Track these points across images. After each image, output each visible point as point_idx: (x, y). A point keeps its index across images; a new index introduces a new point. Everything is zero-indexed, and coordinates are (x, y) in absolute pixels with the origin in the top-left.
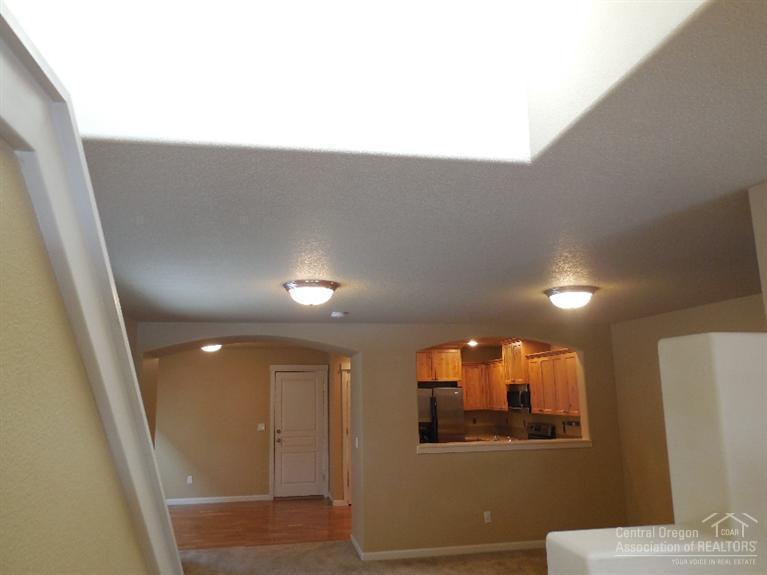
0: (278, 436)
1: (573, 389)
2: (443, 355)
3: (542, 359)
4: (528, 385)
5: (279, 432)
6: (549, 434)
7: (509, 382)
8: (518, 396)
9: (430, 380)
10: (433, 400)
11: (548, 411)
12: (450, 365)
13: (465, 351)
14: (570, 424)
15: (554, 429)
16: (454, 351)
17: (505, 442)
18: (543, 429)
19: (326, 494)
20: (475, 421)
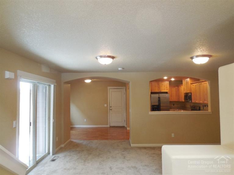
0: (111, 108)
1: (206, 95)
2: (163, 83)
3: (196, 84)
4: (191, 93)
5: (111, 107)
6: (198, 109)
7: (185, 92)
8: (188, 96)
9: (158, 91)
10: (159, 98)
11: (197, 102)
12: (165, 87)
13: (170, 82)
14: (205, 106)
15: (200, 108)
16: (167, 82)
17: (180, 111)
18: (196, 107)
19: (126, 126)
20: (174, 105)
